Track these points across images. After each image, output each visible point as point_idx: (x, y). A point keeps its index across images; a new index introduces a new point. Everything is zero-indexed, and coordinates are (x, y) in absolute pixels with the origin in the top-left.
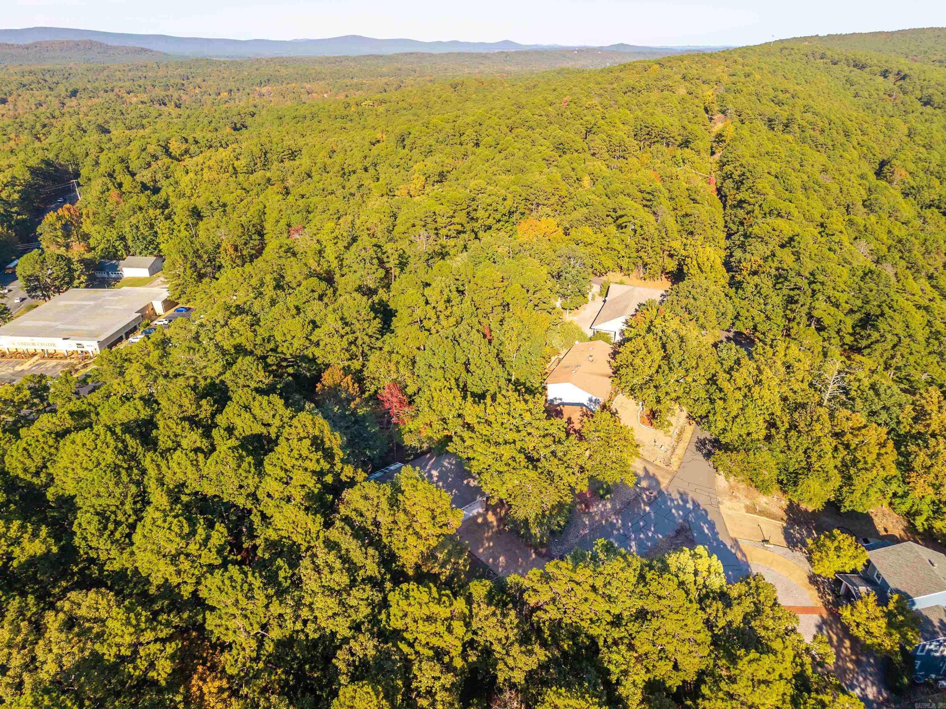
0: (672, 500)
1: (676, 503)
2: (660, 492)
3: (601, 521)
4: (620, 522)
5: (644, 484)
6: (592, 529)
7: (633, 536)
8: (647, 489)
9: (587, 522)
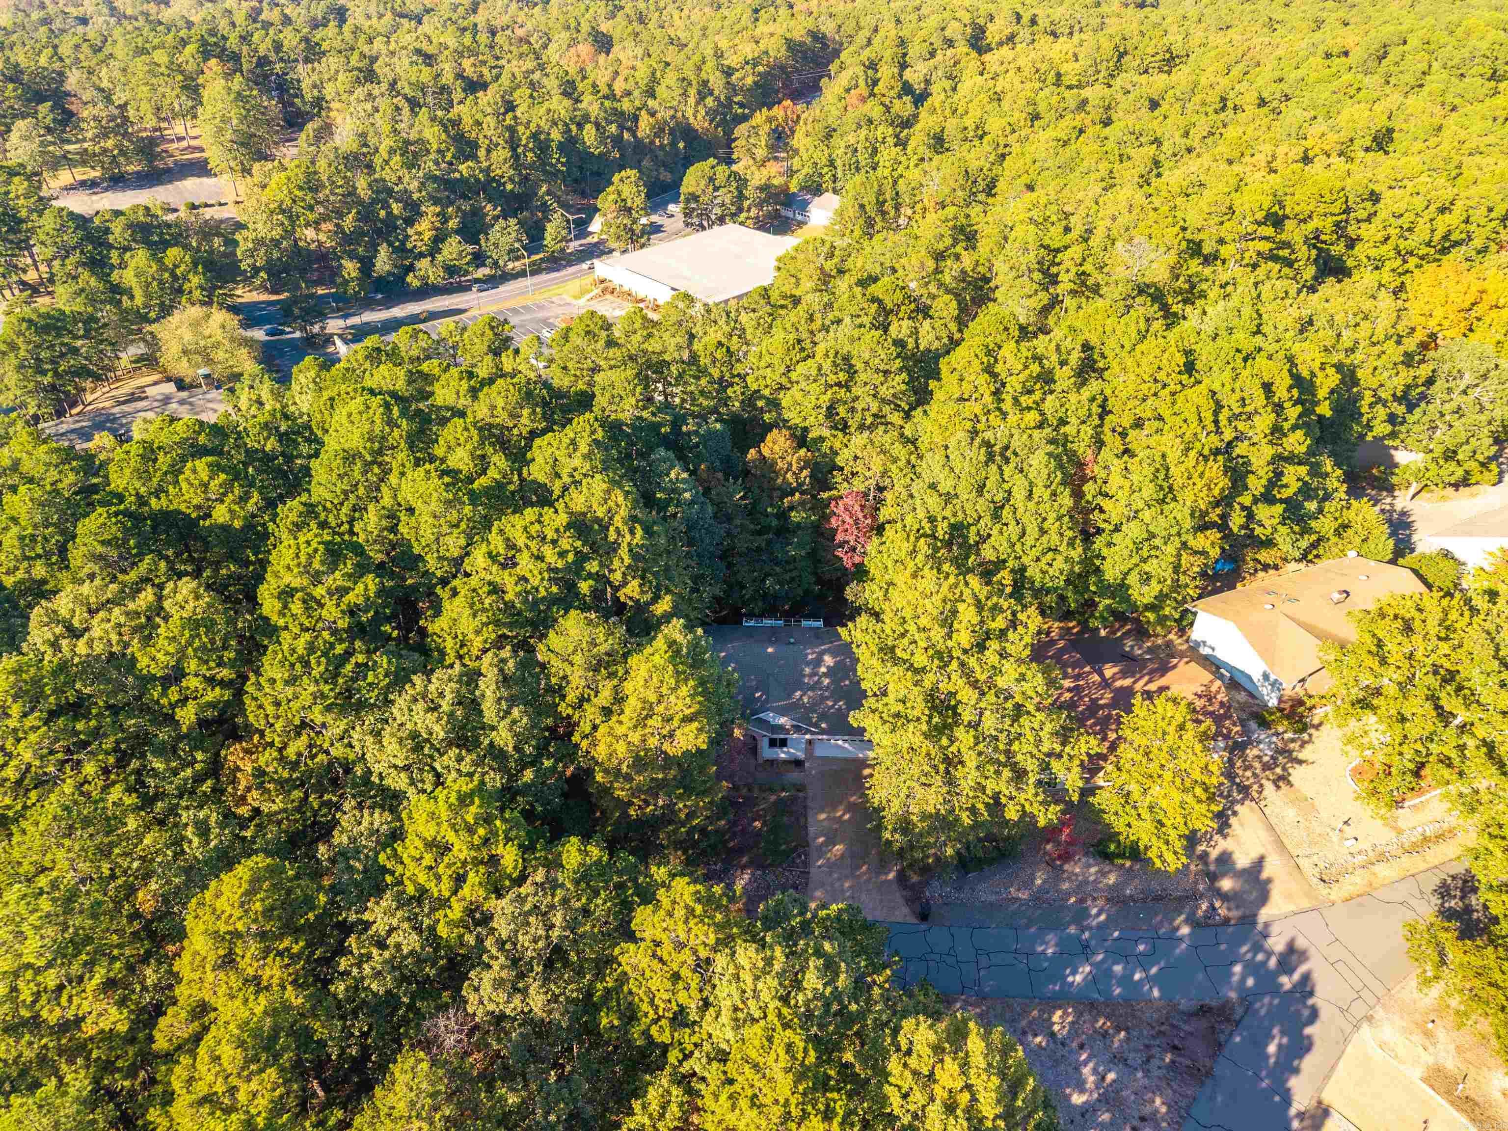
0: (1258, 948)
1: (1260, 957)
2: (1249, 920)
3: (1069, 895)
4: (1103, 917)
5: (1226, 884)
6: (1037, 898)
7: (1100, 957)
8: (1225, 897)
9: (1039, 882)
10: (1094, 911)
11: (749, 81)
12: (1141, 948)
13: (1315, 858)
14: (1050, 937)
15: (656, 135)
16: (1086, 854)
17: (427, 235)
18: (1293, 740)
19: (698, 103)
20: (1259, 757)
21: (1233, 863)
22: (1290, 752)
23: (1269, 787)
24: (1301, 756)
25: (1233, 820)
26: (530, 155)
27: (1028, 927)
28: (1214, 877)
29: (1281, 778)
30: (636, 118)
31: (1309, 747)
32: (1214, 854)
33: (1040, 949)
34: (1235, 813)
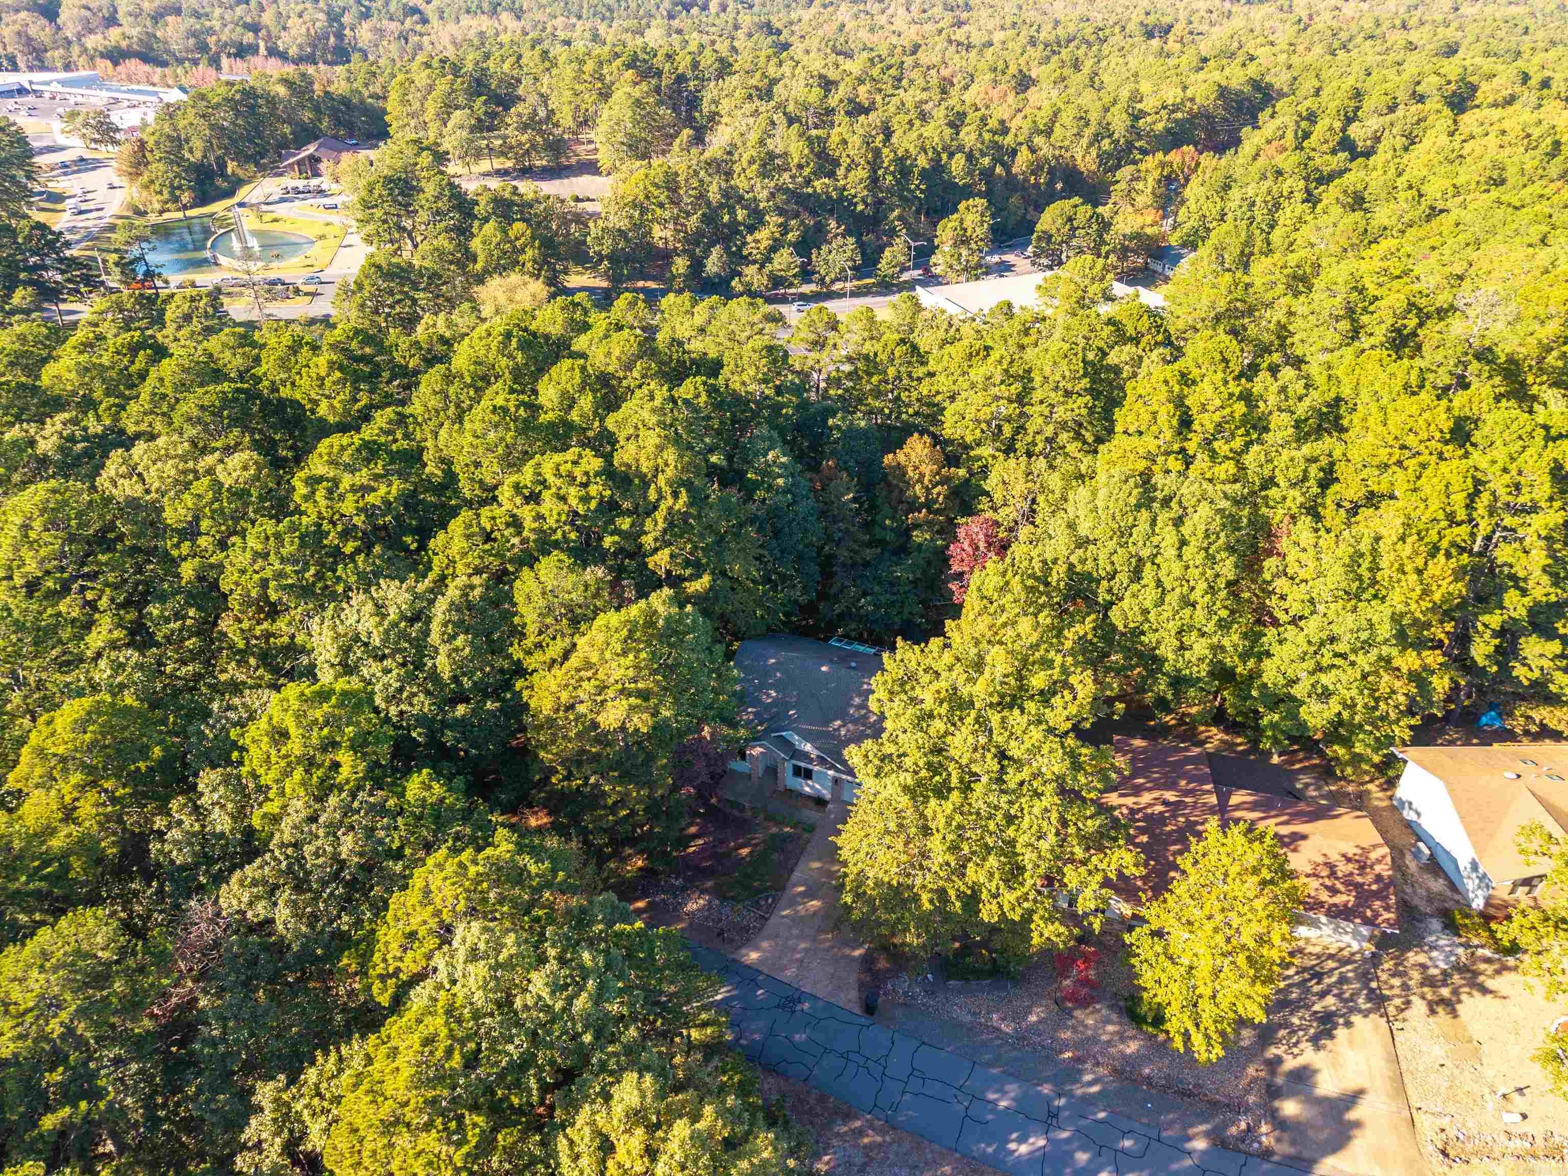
2: (1303, 1165)
3: (1065, 1046)
4: (1095, 1089)
5: (1290, 1108)
6: (1021, 1038)
7: (1065, 1135)
8: (1281, 1124)
9: (1033, 1018)
10: (1088, 1078)
11: (1160, 126)
12: (1127, 1143)
13: (1445, 1122)
14: (1013, 1089)
15: (1033, 173)
16: (1111, 1007)
17: (765, 243)
18: (1488, 960)
19: (1091, 144)
20: (1424, 967)
21: (1314, 1086)
22: (1476, 974)
23: (1419, 1007)
24: (1490, 984)
25: (1341, 1033)
26: (889, 178)
27: (990, 1064)
28: (1273, 1093)
29: (1442, 1001)
30: (1014, 153)
31: (1508, 976)
32: (1290, 1064)
33: (992, 1096)
34: (1348, 1024)
